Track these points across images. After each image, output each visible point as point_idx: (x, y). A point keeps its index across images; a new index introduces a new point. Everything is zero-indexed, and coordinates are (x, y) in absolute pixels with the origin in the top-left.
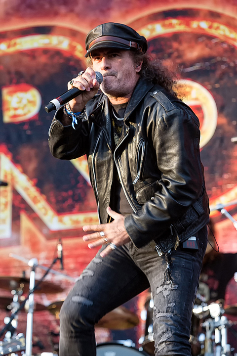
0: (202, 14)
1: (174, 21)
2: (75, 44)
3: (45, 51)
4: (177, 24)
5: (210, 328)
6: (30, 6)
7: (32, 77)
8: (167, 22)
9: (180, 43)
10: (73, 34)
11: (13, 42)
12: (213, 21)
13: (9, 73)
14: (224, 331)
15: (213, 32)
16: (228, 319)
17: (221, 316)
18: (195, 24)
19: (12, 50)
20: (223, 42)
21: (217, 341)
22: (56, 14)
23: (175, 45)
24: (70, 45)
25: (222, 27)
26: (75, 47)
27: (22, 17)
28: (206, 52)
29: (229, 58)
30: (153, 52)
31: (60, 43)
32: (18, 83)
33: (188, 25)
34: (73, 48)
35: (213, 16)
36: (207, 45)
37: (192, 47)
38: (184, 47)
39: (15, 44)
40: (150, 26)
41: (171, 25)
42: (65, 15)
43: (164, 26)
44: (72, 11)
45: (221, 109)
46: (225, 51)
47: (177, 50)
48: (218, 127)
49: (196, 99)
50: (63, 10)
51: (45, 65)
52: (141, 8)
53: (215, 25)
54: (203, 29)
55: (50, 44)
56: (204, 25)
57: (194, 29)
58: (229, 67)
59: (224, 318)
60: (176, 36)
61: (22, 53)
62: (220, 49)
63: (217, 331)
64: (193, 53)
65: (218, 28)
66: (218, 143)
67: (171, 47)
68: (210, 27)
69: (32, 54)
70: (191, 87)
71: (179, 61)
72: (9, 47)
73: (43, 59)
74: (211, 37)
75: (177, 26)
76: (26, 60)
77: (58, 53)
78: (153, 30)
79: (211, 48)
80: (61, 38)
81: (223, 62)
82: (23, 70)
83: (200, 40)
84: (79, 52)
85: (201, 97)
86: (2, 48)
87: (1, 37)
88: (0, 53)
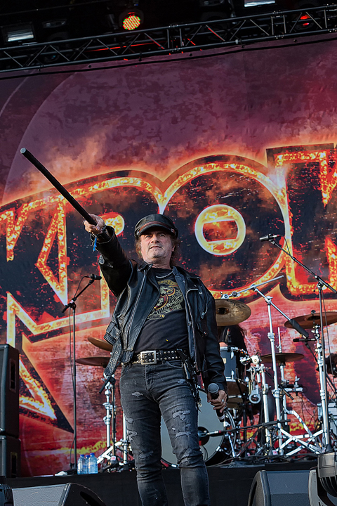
0: (232, 159)
1: (212, 164)
2: (145, 182)
3: (125, 188)
5: (253, 372)
6: (113, 157)
7: (118, 207)
9: (218, 179)
10: (144, 176)
11: (102, 183)
12: (239, 164)
13: (102, 205)
14: (263, 374)
15: (239, 171)
16: (265, 366)
17: (260, 363)
18: (227, 166)
19: (102, 188)
20: (247, 178)
21: (259, 381)
22: (131, 162)
23: (214, 180)
24: (142, 183)
25: (246, 167)
27: (108, 165)
28: (236, 184)
29: (251, 188)
30: (198, 186)
31: (135, 182)
32: (108, 212)
33: (222, 166)
34: (145, 185)
35: (239, 160)
36: (236, 180)
37: (227, 182)
38: (221, 181)
39: (104, 184)
40: (196, 168)
41: (210, 167)
42: (137, 163)
43: (206, 167)
44: (142, 159)
45: (248, 224)
46: (249, 183)
47: (216, 184)
48: (247, 236)
49: (231, 217)
50: (135, 159)
51: (126, 198)
52: (189, 156)
53: (241, 166)
54: (233, 169)
55: (128, 183)
56: (233, 166)
57: (227, 169)
58: (252, 194)
59: (262, 365)
60: (214, 174)
61: (109, 190)
62: (245, 182)
63: (258, 375)
64: (227, 186)
65: (243, 168)
66: (248, 246)
67: (211, 182)
68: (238, 168)
69: (116, 190)
70: (227, 209)
71: (217, 192)
72: (100, 187)
73: (124, 194)
74: (239, 175)
75: (215, 167)
76: (112, 195)
77: (134, 189)
78: (198, 171)
79: (238, 182)
80: (136, 179)
81: (248, 192)
82: (111, 202)
83: (231, 176)
84: (149, 188)
85: (234, 216)
86: (96, 188)
87: (94, 180)
88: (94, 191)
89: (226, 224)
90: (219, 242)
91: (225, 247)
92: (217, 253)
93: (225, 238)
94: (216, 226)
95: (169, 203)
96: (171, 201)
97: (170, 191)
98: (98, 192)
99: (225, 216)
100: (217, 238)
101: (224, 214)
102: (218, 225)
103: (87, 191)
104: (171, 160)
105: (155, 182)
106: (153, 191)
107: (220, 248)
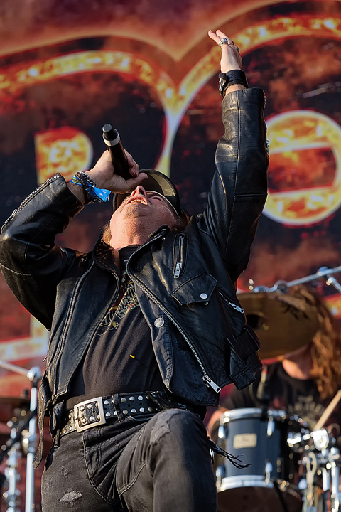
0: (327, 8)
1: (286, 21)
2: (139, 62)
3: (96, 75)
4: (290, 24)
6: (71, 8)
7: (79, 115)
8: (275, 22)
9: (296, 53)
10: (136, 47)
11: (48, 63)
13: (44, 111)
18: (316, 24)
19: (47, 76)
22: (109, 19)
23: (289, 57)
24: (132, 64)
26: (140, 67)
27: (60, 25)
28: (335, 66)
30: (255, 69)
31: (118, 61)
32: (58, 126)
33: (306, 25)
34: (138, 69)
36: (336, 56)
37: (313, 60)
38: (302, 59)
39: (51, 67)
40: (250, 30)
41: (281, 27)
42: (123, 19)
43: (271, 28)
44: (132, 12)
47: (292, 65)
49: (324, 139)
50: (119, 11)
51: (97, 96)
54: (330, 31)
55: (102, 64)
56: (330, 24)
57: (316, 30)
60: (290, 44)
61: (62, 80)
64: (316, 68)
67: (282, 60)
68: (340, 28)
69: (77, 80)
70: (315, 121)
71: (295, 81)
72: (42, 72)
73: (93, 88)
75: (291, 27)
76: (68, 90)
77: (114, 77)
78: (255, 36)
80: (119, 55)
83: (326, 47)
84: (146, 74)
85: (330, 137)
86: (33, 73)
87: (30, 57)
88: (30, 82)
89: (311, 155)
90: (295, 196)
91: (310, 206)
92: (291, 219)
93: (309, 185)
94: (289, 160)
95: (189, 109)
96: (194, 104)
97: (194, 80)
98: (38, 84)
99: (312, 136)
100: (293, 186)
101: (306, 131)
102: (295, 158)
103: (14, 79)
104: (196, 13)
105: (161, 62)
106: (156, 79)
107: (297, 207)
